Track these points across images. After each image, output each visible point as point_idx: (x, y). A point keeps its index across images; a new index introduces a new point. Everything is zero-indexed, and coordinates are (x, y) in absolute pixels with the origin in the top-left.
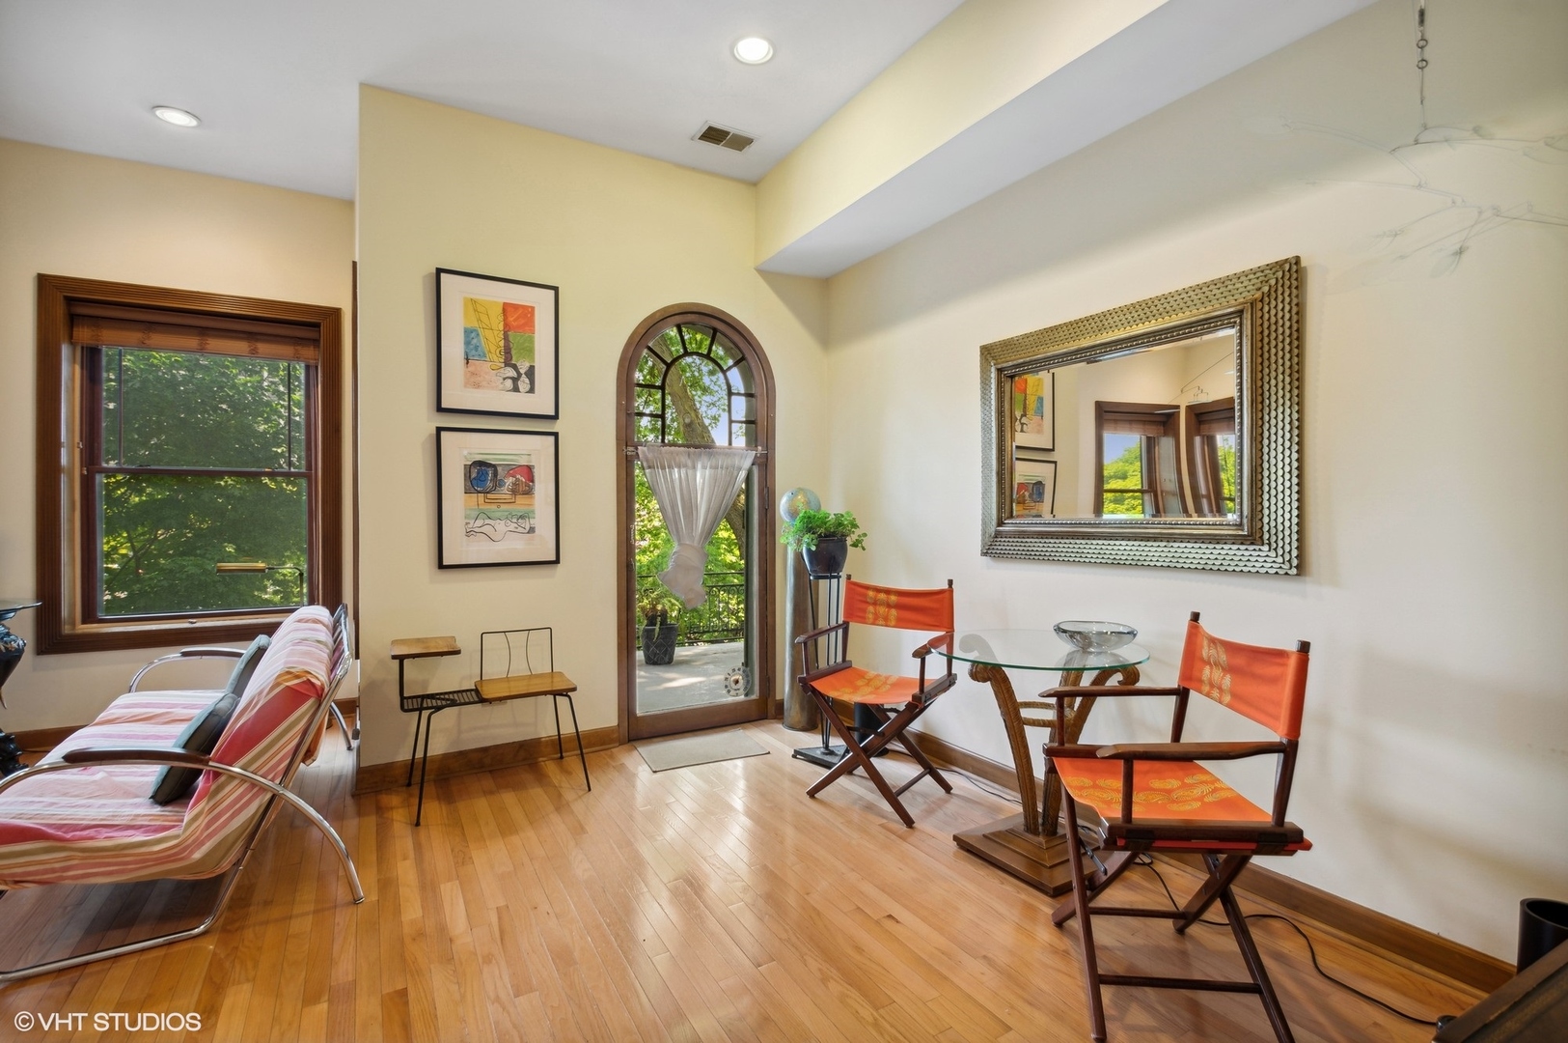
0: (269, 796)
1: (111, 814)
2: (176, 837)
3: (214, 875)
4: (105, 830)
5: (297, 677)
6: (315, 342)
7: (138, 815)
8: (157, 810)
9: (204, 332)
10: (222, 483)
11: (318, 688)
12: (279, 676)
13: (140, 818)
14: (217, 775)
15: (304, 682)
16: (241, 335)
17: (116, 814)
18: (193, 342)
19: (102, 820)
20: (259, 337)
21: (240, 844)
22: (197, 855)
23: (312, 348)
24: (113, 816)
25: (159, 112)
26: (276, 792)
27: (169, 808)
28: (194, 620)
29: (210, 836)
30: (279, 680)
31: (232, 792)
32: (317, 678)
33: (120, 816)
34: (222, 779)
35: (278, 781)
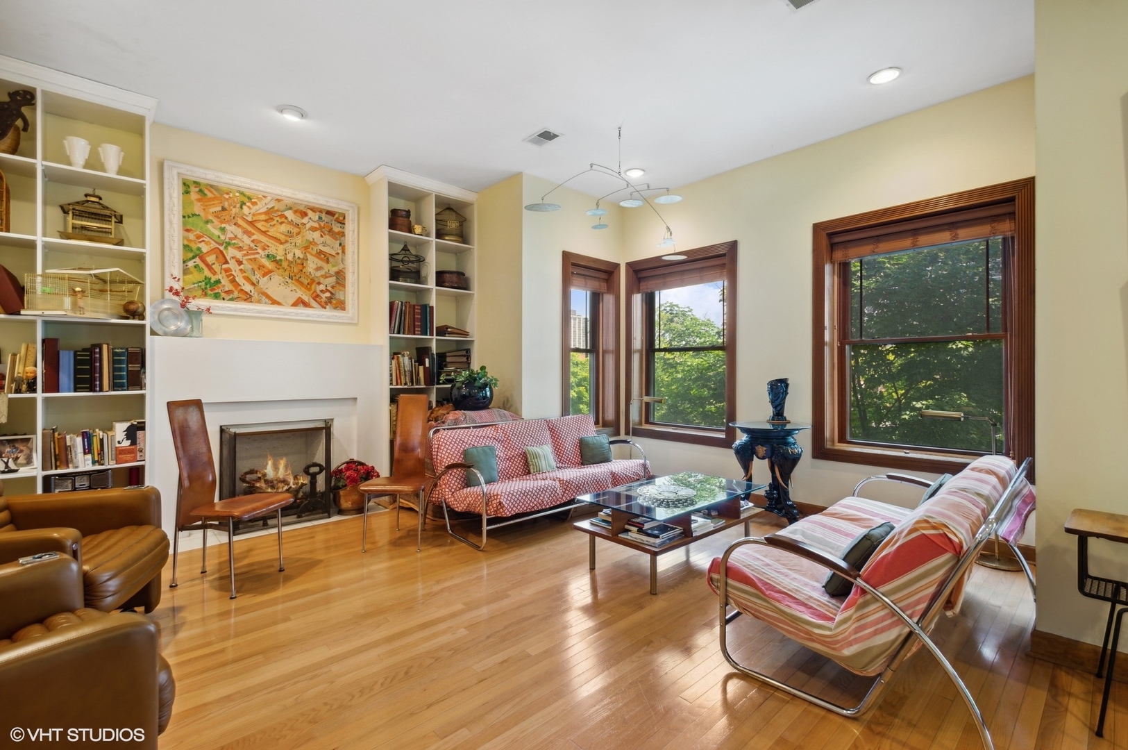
0: (907, 630)
1: (796, 588)
2: (830, 629)
3: (861, 675)
4: (788, 599)
5: (934, 528)
6: (1011, 215)
7: (811, 597)
8: (825, 599)
9: (915, 232)
10: (954, 347)
11: (956, 545)
12: (918, 522)
13: (812, 600)
14: (864, 592)
15: (940, 534)
16: (946, 227)
17: (799, 589)
18: (908, 242)
19: (789, 590)
20: (959, 225)
21: (882, 660)
22: (847, 652)
23: (1008, 221)
24: (797, 590)
25: (873, 80)
26: (913, 630)
27: (834, 601)
28: (908, 451)
29: (857, 641)
30: (917, 526)
31: (875, 613)
32: (957, 536)
33: (801, 592)
34: (868, 597)
35: (916, 619)
